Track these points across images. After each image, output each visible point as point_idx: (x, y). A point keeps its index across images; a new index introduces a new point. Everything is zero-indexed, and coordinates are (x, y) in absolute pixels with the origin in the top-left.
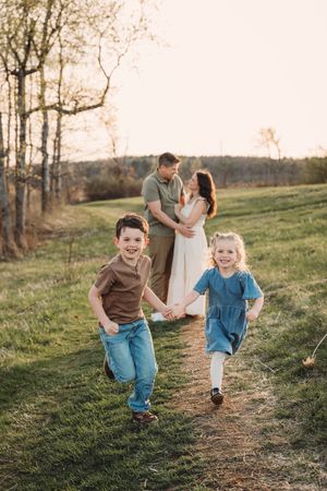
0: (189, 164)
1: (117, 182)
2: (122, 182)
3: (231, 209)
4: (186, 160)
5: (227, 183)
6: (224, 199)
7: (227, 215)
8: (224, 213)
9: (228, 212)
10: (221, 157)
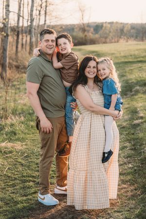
0: (123, 27)
1: (83, 36)
2: (86, 36)
3: (143, 57)
4: (122, 25)
5: (144, 38)
6: (140, 49)
7: (141, 62)
8: (139, 59)
9: (142, 59)
10: (142, 24)
